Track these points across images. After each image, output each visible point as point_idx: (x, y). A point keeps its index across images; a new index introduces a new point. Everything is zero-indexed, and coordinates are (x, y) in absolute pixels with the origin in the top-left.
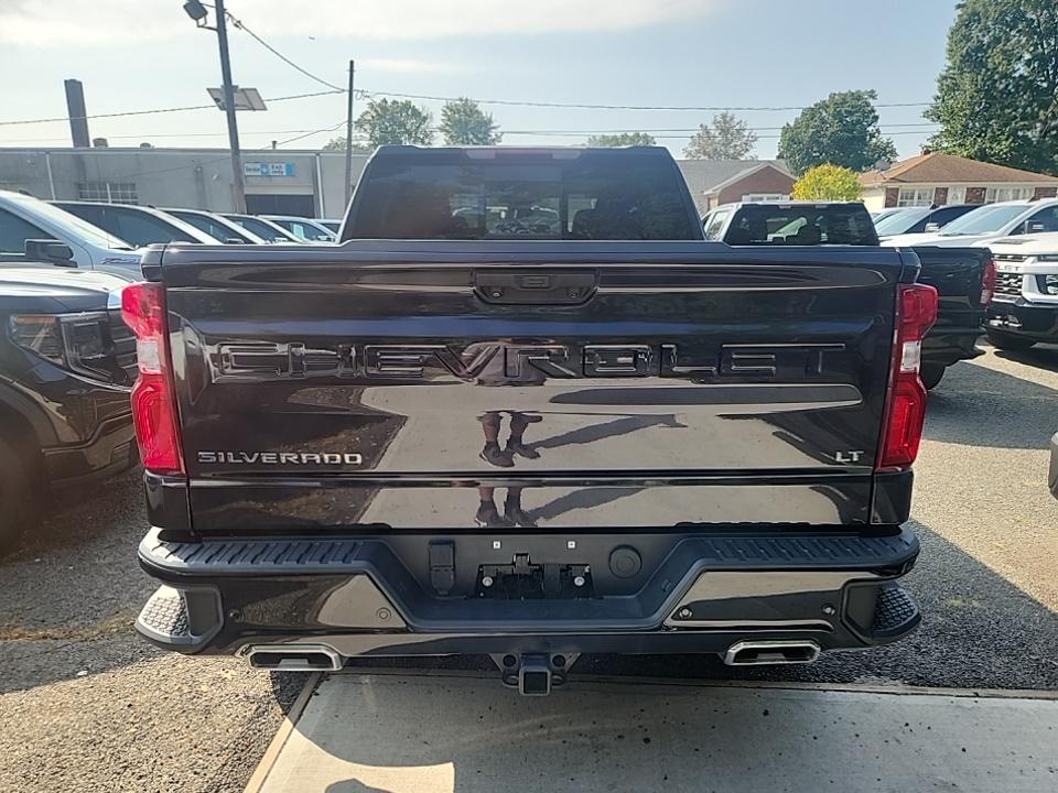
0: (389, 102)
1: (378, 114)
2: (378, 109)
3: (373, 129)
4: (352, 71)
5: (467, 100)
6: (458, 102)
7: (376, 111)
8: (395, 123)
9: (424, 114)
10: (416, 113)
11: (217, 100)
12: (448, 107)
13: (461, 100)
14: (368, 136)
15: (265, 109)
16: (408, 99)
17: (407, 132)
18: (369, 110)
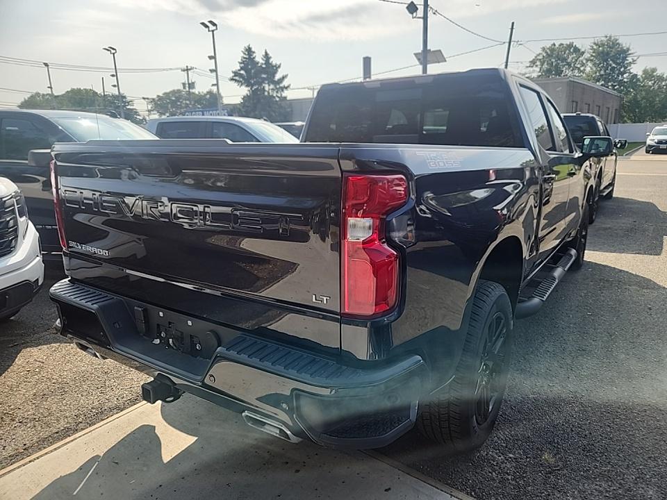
0: (557, 46)
1: (547, 54)
2: (548, 51)
3: (542, 65)
4: (512, 29)
5: (610, 37)
6: (603, 39)
7: (546, 52)
8: (559, 59)
9: (583, 50)
10: (577, 50)
11: (419, 59)
12: (595, 43)
13: (606, 37)
14: (538, 70)
15: (445, 61)
16: (571, 41)
17: (569, 65)
18: (541, 52)
